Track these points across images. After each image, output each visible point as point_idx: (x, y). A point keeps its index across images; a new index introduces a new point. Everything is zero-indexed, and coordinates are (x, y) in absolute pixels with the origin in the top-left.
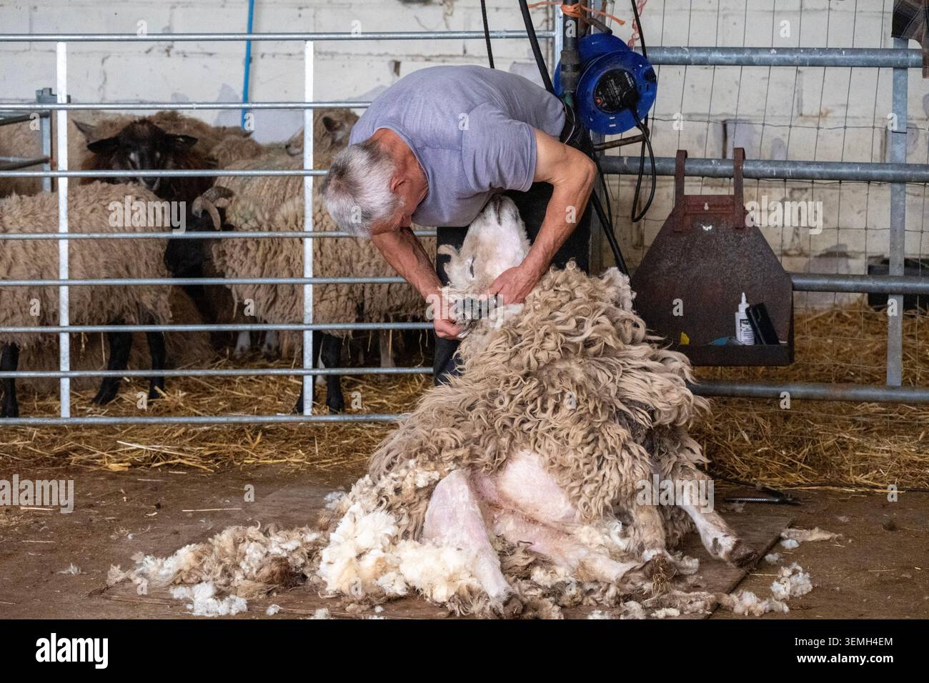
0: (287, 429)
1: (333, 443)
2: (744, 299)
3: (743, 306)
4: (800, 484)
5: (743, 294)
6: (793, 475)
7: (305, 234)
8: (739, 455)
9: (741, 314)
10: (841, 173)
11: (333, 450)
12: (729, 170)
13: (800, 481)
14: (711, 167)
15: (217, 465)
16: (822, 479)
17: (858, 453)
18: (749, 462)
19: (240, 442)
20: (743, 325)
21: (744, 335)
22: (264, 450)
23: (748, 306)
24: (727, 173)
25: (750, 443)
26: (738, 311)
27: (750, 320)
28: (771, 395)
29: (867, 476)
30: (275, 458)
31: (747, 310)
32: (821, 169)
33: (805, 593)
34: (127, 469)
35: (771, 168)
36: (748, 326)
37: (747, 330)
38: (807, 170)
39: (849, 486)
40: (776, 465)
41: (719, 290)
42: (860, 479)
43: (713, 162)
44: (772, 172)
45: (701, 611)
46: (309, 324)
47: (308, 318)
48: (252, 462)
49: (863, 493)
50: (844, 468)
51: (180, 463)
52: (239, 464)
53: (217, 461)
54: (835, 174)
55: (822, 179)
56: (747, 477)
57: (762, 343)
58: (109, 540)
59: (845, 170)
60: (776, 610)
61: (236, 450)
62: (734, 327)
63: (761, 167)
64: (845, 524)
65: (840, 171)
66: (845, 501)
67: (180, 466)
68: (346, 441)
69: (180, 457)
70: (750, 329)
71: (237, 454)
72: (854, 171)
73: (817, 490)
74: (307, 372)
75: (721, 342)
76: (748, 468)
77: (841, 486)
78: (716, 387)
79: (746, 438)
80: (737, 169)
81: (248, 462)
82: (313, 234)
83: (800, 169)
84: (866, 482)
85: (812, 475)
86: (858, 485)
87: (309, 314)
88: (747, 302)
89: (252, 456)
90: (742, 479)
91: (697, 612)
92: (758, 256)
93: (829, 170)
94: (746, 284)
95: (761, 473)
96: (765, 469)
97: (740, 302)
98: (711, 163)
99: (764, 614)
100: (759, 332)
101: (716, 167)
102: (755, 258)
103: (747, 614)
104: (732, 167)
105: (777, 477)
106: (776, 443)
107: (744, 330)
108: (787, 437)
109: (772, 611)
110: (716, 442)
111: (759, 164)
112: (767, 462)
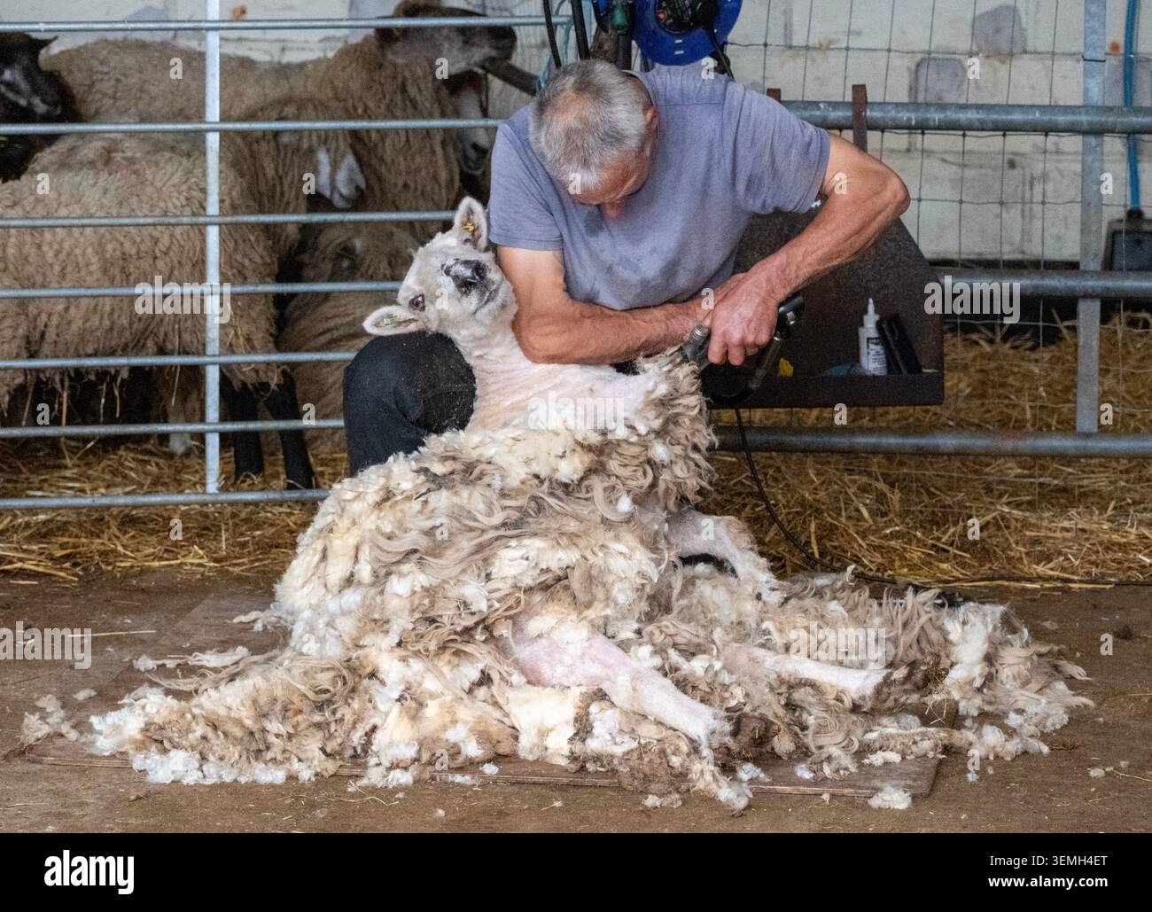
0: (162, 517)
1: (242, 534)
2: (871, 308)
3: (871, 320)
4: (958, 580)
5: (871, 300)
6: (945, 566)
7: (208, 220)
8: (864, 538)
9: (869, 330)
10: (1011, 121)
11: (244, 545)
12: (846, 118)
13: (956, 574)
14: (818, 113)
16: (985, 569)
17: (1028, 533)
18: (877, 548)
19: (106, 536)
20: (872, 346)
21: (872, 361)
22: (141, 547)
23: (877, 317)
24: (843, 122)
25: (871, 522)
26: (862, 325)
27: (883, 339)
28: (907, 450)
29: (1051, 565)
30: (161, 559)
31: (879, 325)
32: (982, 116)
33: (1058, 727)
35: (908, 115)
36: (879, 348)
37: (877, 353)
38: (962, 116)
39: (1030, 580)
40: (916, 554)
41: (833, 295)
42: (1041, 569)
43: (822, 106)
44: (909, 119)
45: (931, 754)
46: (214, 356)
47: (213, 347)
48: (128, 564)
49: (1054, 589)
50: (1012, 554)
51: (22, 569)
52: (110, 568)
54: (1002, 121)
55: (983, 130)
56: (878, 570)
57: (899, 371)
59: (1017, 117)
60: (1031, 751)
61: (102, 548)
62: (858, 348)
63: (893, 113)
64: (1055, 632)
65: (1010, 117)
66: (1035, 600)
67: (23, 574)
68: (258, 533)
69: (21, 560)
70: (882, 351)
71: (103, 554)
72: (1030, 117)
73: (986, 587)
74: (212, 427)
75: (840, 371)
76: (878, 559)
77: (1018, 580)
78: (826, 439)
79: (865, 513)
80: (858, 115)
81: (123, 565)
82: (220, 220)
83: (952, 115)
84: (1051, 573)
85: (970, 566)
86: (1040, 578)
87: (213, 340)
88: (876, 312)
89: (126, 556)
90: (871, 574)
91: (925, 755)
93: (994, 117)
94: (872, 285)
95: (897, 563)
96: (902, 558)
97: (866, 312)
98: (819, 108)
99: (1016, 758)
100: (898, 357)
101: (826, 113)
102: (885, 248)
103: (991, 758)
104: (849, 114)
105: (921, 569)
106: (908, 520)
107: (872, 353)
108: (921, 512)
109: (1025, 753)
110: (829, 519)
111: (890, 108)
112: (905, 549)
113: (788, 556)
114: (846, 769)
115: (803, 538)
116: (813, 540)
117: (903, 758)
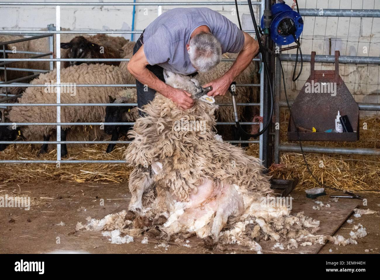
2: (339, 113)
3: (338, 116)
4: (361, 190)
5: (339, 111)
6: (358, 186)
8: (336, 178)
9: (338, 120)
12: (333, 60)
14: (325, 59)
15: (121, 180)
16: (370, 188)
18: (340, 181)
19: (130, 171)
20: (338, 124)
21: (339, 128)
23: (340, 116)
25: (341, 173)
26: (336, 118)
27: (341, 122)
31: (340, 118)
32: (371, 60)
33: (364, 236)
34: (84, 182)
35: (350, 59)
36: (341, 125)
37: (340, 126)
38: (365, 60)
40: (351, 183)
41: (329, 110)
43: (326, 56)
44: (351, 61)
45: (321, 243)
51: (106, 179)
53: (121, 179)
54: (377, 62)
55: (372, 64)
56: (340, 187)
57: (346, 132)
58: (76, 211)
60: (352, 243)
61: (129, 174)
62: (335, 125)
63: (346, 59)
65: (379, 61)
67: (106, 181)
69: (106, 177)
70: (341, 126)
73: (368, 193)
75: (330, 131)
76: (340, 184)
77: (378, 191)
79: (339, 171)
80: (336, 59)
83: (362, 59)
85: (367, 187)
88: (340, 115)
90: (337, 188)
91: (319, 243)
92: (345, 96)
93: (374, 60)
94: (340, 107)
95: (345, 185)
96: (347, 184)
97: (337, 114)
98: (326, 57)
99: (347, 245)
100: (345, 127)
101: (327, 59)
102: (343, 97)
103: (340, 245)
104: (334, 59)
105: (352, 187)
106: (352, 173)
107: (339, 126)
108: (356, 171)
109: (350, 244)
110: (327, 172)
111: (345, 57)
112: (348, 181)
113: (315, 182)
114: (295, 247)
115: (320, 177)
116: (322, 178)
117: (313, 244)
